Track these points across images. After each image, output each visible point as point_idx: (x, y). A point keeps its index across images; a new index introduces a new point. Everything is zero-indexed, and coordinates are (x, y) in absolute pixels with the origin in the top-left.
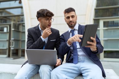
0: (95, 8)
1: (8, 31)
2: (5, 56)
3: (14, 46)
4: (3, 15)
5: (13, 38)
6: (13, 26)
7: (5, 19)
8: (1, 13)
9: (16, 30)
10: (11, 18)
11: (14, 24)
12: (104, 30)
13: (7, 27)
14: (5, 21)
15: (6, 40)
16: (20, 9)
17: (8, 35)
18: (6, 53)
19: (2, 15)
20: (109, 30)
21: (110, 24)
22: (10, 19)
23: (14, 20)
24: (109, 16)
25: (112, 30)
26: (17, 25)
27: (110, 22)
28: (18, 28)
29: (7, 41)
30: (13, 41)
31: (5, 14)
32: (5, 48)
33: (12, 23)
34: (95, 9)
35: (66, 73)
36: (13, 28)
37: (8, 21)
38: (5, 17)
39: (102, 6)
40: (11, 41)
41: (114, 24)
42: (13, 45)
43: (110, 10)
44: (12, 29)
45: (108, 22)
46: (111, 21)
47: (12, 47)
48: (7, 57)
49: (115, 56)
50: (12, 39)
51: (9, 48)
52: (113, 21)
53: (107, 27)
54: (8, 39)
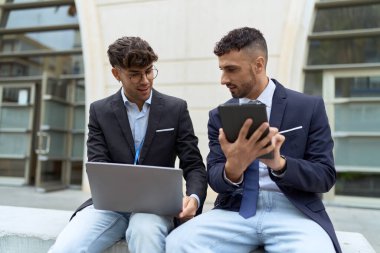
0: (311, 34)
1: (32, 101)
2: (21, 181)
3: (48, 150)
4: (18, 50)
5: (45, 124)
6: (48, 85)
7: (24, 65)
8: (12, 43)
9: (57, 98)
10: (41, 60)
11: (50, 79)
12: (336, 105)
13: (29, 90)
14: (24, 71)
15: (23, 130)
16: (70, 34)
17: (31, 114)
18: (23, 170)
19: (13, 50)
20: (353, 106)
21: (356, 87)
22: (38, 64)
23: (52, 68)
24: (354, 62)
25: (364, 107)
26: (60, 83)
27: (356, 80)
28: (63, 94)
29: (28, 132)
30: (45, 134)
31: (22, 49)
32: (21, 156)
33: (45, 76)
34: (311, 39)
35: (213, 242)
36: (47, 93)
37: (32, 69)
38: (25, 58)
39: (332, 30)
40: (39, 134)
41: (371, 87)
42: (44, 148)
43: (357, 41)
44: (46, 97)
45: (351, 80)
46: (360, 79)
47: (43, 152)
48: (24, 185)
49: (371, 189)
50: (44, 127)
51: (34, 156)
52: (368, 78)
53: (348, 95)
54: (30, 127)
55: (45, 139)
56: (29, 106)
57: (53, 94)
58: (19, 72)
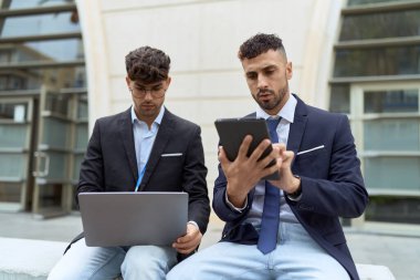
0: (337, 43)
1: (30, 118)
3: (46, 172)
4: (15, 62)
5: (44, 143)
6: (47, 100)
7: (20, 78)
8: (9, 52)
9: (57, 115)
10: (41, 72)
11: (49, 94)
12: (365, 121)
13: (26, 105)
14: (22, 84)
15: (20, 149)
16: (73, 43)
18: (19, 194)
19: (9, 60)
22: (36, 76)
23: (53, 81)
26: (60, 98)
28: (64, 110)
29: (25, 152)
30: (43, 155)
31: (21, 60)
32: (16, 179)
33: (43, 91)
34: (337, 49)
36: (46, 109)
37: (31, 81)
40: (37, 154)
42: (43, 169)
44: (44, 113)
47: (41, 174)
48: (20, 212)
49: (405, 215)
50: (42, 146)
51: (31, 179)
52: (401, 92)
54: (27, 146)
55: (43, 159)
56: (25, 123)
57: (53, 109)
58: (16, 85)
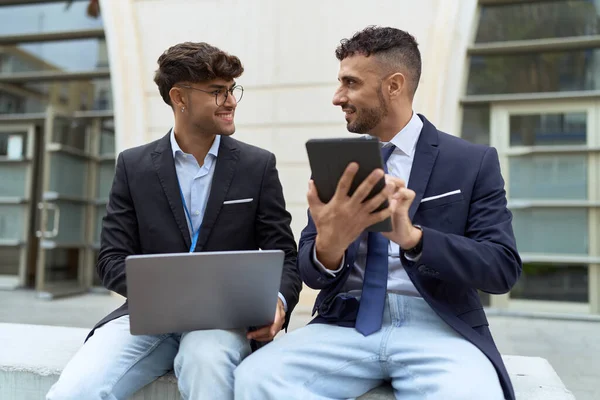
0: (472, 46)
1: (30, 154)
3: (55, 232)
4: (8, 72)
5: (51, 190)
6: (55, 129)
7: (17, 95)
9: (70, 149)
10: (45, 87)
11: (57, 118)
13: (24, 135)
14: (18, 105)
15: (16, 199)
16: (92, 45)
18: (16, 264)
21: (544, 131)
22: (39, 94)
23: (63, 101)
26: (74, 125)
28: (80, 142)
29: (23, 203)
30: (50, 206)
31: (14, 70)
32: (12, 241)
33: (49, 114)
36: (54, 140)
37: (30, 102)
38: (19, 83)
40: (41, 206)
41: (567, 129)
42: (50, 229)
44: (51, 146)
47: (48, 234)
48: (18, 288)
50: (48, 194)
51: (34, 242)
54: (27, 195)
55: (51, 213)
56: (24, 161)
57: (63, 141)
58: (10, 106)
